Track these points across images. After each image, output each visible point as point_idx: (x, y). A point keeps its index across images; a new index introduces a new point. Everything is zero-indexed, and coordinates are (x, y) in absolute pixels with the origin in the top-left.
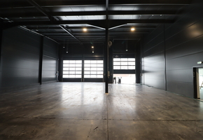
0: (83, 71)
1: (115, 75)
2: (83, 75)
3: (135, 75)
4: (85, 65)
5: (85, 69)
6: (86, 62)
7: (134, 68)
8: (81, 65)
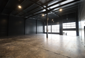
0: (51, 30)
1: (64, 31)
2: (51, 31)
3: (76, 31)
4: (52, 27)
5: (52, 29)
6: (52, 26)
7: (75, 27)
8: (50, 27)
